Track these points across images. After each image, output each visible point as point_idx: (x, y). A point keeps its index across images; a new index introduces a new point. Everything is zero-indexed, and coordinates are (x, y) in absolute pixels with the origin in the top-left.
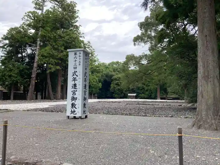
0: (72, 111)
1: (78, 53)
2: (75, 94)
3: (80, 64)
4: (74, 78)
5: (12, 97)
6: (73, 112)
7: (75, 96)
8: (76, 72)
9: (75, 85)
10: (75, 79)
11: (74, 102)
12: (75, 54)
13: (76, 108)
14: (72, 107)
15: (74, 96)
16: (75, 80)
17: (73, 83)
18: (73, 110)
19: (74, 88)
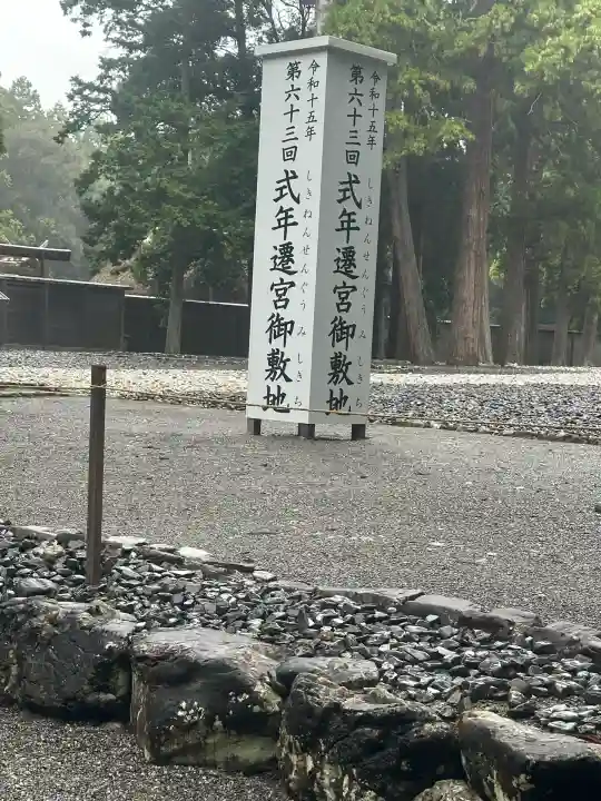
0: (269, 395)
1: (304, 64)
2: (287, 301)
3: (310, 133)
4: (281, 211)
5: (173, 337)
6: (274, 399)
7: (286, 315)
8: (295, 177)
9: (287, 251)
10: (286, 218)
11: (278, 343)
12: (293, 71)
13: (288, 380)
14: (272, 372)
15: (281, 311)
16: (286, 225)
17: (279, 238)
18: (274, 390)
19: (283, 270)
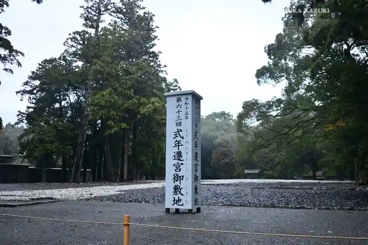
0: (175, 200)
1: (183, 98)
2: (180, 169)
3: (187, 118)
4: (176, 141)
5: (44, 177)
6: (177, 201)
7: (180, 174)
8: (181, 131)
9: (179, 154)
10: (178, 143)
11: (177, 183)
12: (179, 100)
13: (182, 195)
14: (175, 193)
15: (178, 173)
16: (179, 146)
17: (176, 150)
18: (177, 198)
19: (178, 160)
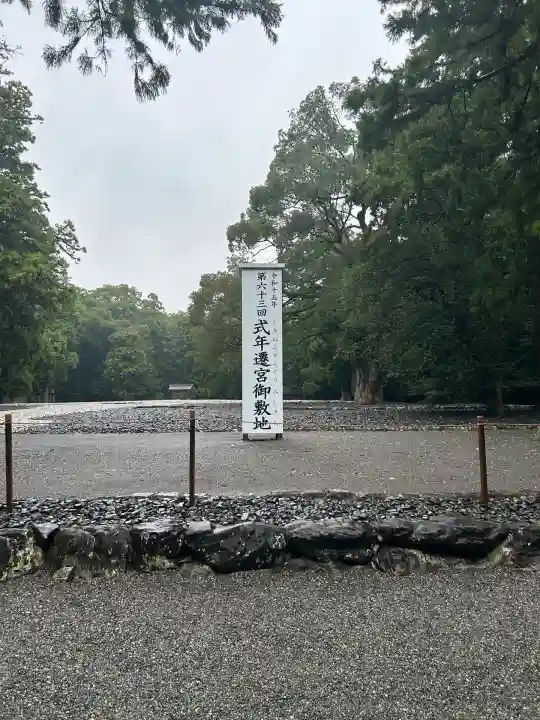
0: (257, 421)
1: (268, 274)
2: (265, 378)
3: (274, 304)
4: (258, 337)
6: (259, 424)
7: (265, 385)
8: (266, 323)
9: (264, 356)
10: (262, 341)
11: (261, 397)
12: (261, 277)
13: (268, 414)
14: (258, 411)
15: (262, 383)
17: (258, 350)
18: (260, 419)
19: (262, 364)
